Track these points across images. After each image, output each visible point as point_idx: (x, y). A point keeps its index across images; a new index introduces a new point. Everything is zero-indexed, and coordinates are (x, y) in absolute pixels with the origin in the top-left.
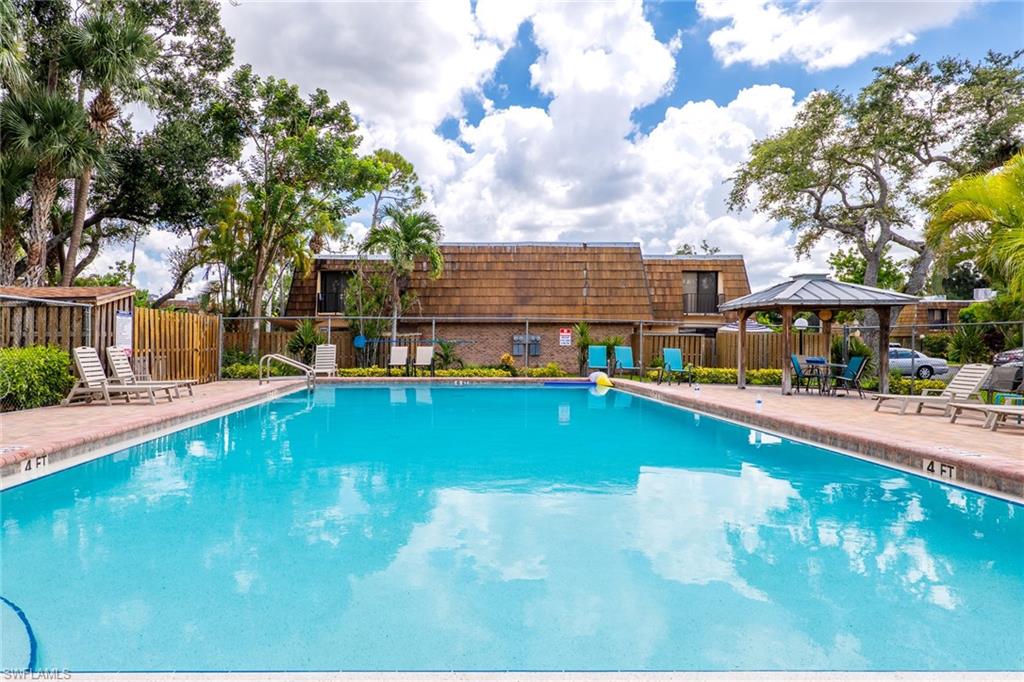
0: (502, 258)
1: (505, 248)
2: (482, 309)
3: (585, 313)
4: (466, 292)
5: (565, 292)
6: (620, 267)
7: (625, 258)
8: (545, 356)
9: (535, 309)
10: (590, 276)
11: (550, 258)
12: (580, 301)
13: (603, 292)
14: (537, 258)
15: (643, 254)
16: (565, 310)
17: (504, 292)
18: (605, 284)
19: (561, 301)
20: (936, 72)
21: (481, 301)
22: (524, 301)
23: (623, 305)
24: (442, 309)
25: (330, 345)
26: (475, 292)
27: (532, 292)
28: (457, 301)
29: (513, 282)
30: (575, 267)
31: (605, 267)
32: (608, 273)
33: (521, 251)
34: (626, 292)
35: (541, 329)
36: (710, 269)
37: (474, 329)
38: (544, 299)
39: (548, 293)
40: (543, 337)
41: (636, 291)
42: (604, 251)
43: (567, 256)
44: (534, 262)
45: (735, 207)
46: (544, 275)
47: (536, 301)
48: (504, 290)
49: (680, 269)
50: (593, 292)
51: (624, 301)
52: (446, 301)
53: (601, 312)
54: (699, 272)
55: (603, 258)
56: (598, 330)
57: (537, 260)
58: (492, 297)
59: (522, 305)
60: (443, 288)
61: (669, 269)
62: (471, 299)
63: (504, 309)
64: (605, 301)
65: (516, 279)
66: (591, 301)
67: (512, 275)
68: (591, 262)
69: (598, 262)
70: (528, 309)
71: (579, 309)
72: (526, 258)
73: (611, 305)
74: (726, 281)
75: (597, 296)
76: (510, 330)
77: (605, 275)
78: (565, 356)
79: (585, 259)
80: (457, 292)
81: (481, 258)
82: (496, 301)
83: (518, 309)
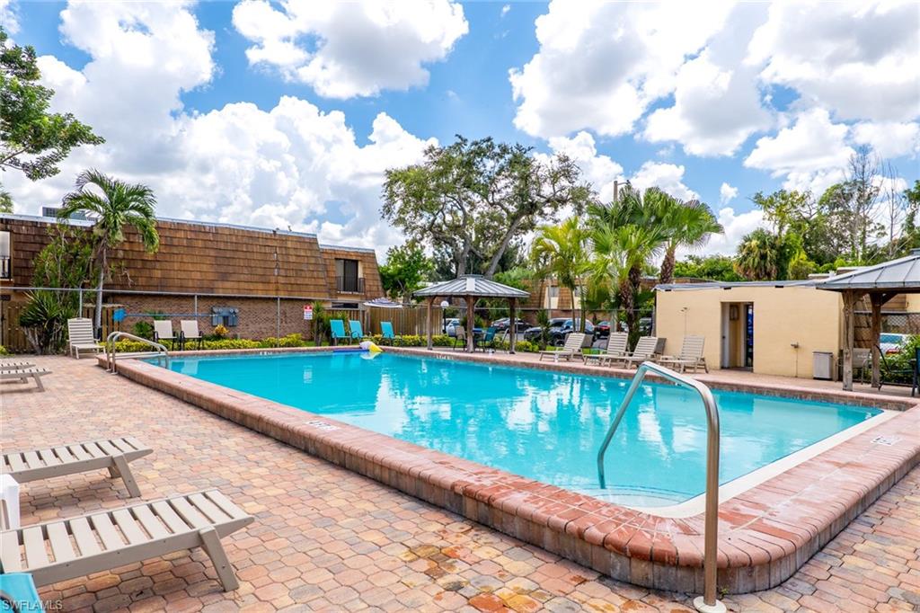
0: (201, 236)
1: (204, 227)
2: (185, 283)
3: (277, 290)
4: (167, 266)
5: (260, 271)
6: (303, 254)
7: (306, 246)
8: (241, 327)
9: (236, 285)
10: (280, 259)
11: (245, 240)
12: (273, 279)
13: (291, 273)
14: (234, 239)
15: (319, 243)
16: (260, 286)
17: (205, 268)
18: (292, 266)
19: (256, 278)
20: (497, 150)
21: (183, 275)
22: (224, 277)
23: (307, 285)
24: (142, 281)
25: (84, 319)
26: (176, 266)
27: (230, 269)
28: (158, 274)
29: (213, 259)
30: (267, 250)
31: (292, 252)
32: (294, 258)
33: (220, 232)
34: (308, 274)
35: (237, 302)
36: (354, 258)
37: (173, 302)
38: (242, 276)
39: (245, 271)
40: (240, 310)
41: (315, 273)
42: (290, 239)
43: (261, 240)
44: (232, 243)
45: (386, 217)
46: (241, 255)
47: (235, 277)
48: (205, 266)
49: (334, 257)
50: (282, 272)
51: (307, 281)
52: (147, 273)
53: (289, 289)
54: (345, 260)
55: (289, 245)
56: (286, 304)
57: (234, 241)
58: (194, 272)
59: (223, 280)
60: (142, 260)
61: (326, 256)
62: (172, 272)
63: (206, 284)
64: (293, 281)
65: (216, 257)
66: (282, 280)
67: (212, 253)
68: (280, 247)
69: (285, 248)
70: (228, 285)
71: (272, 287)
72: (225, 238)
73: (297, 284)
74: (364, 268)
75: (286, 276)
76: (209, 303)
77: (292, 259)
78: (258, 326)
79: (275, 244)
80: (158, 265)
81: (182, 234)
82: (198, 276)
83: (219, 284)
